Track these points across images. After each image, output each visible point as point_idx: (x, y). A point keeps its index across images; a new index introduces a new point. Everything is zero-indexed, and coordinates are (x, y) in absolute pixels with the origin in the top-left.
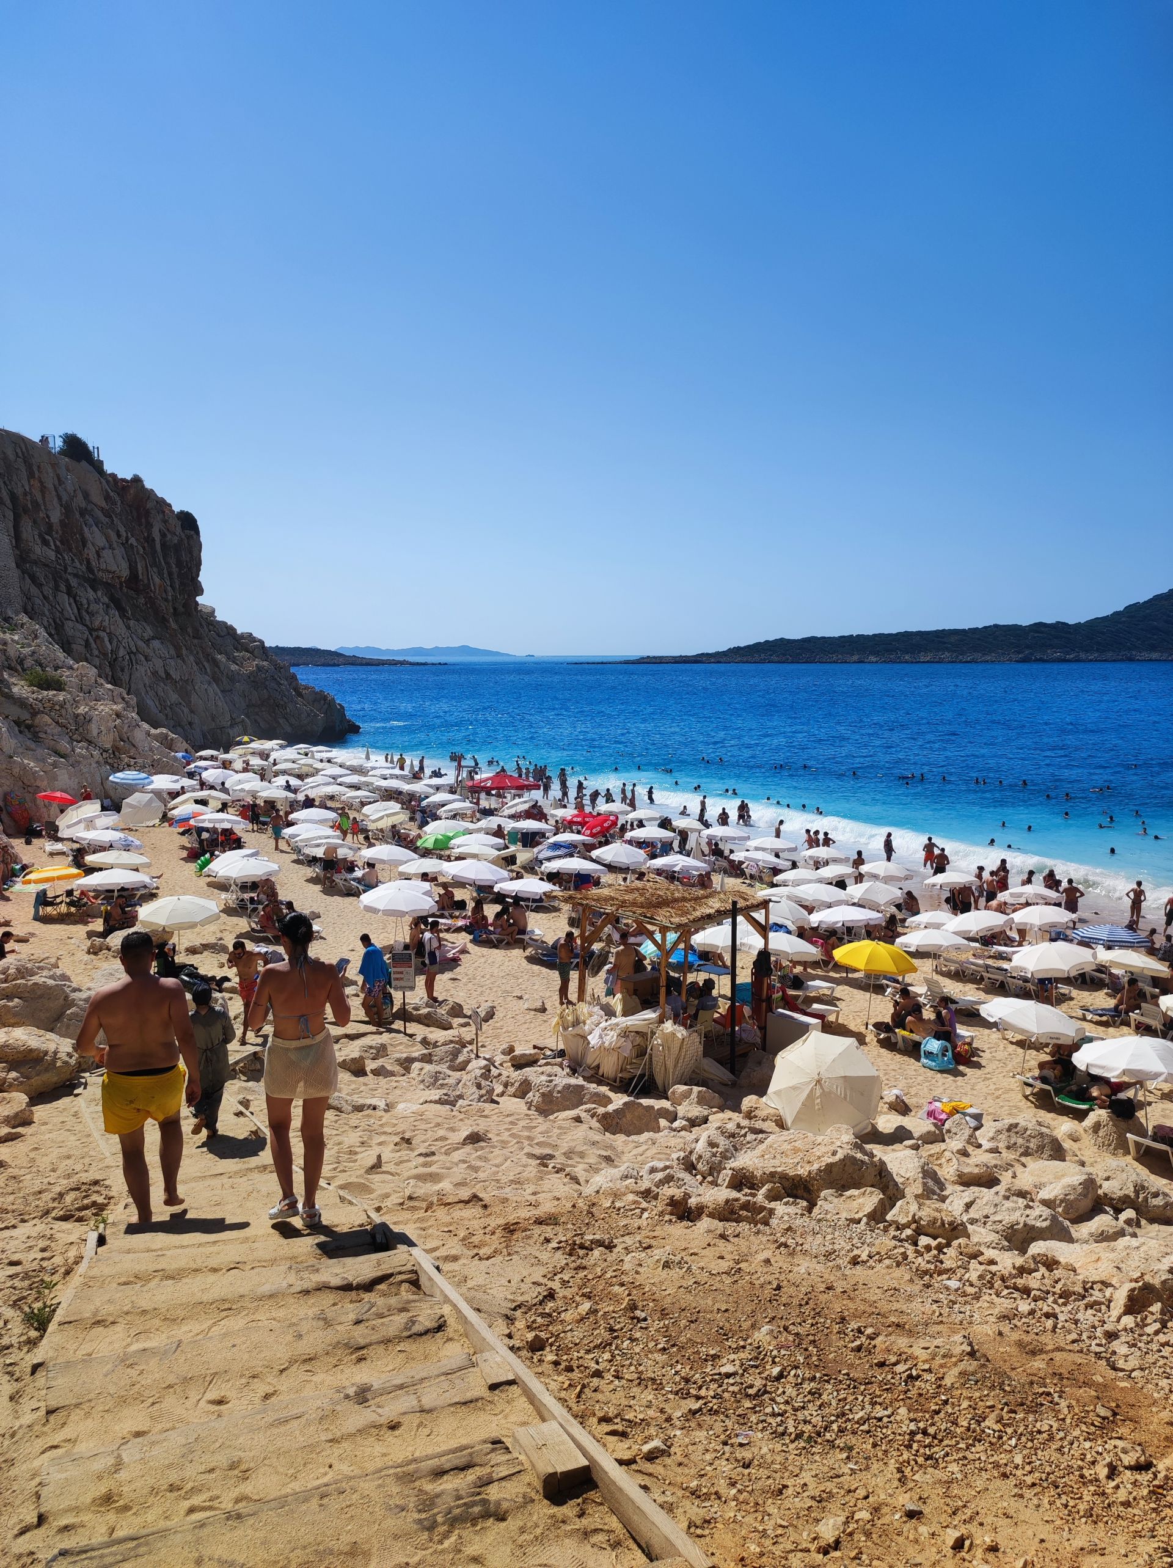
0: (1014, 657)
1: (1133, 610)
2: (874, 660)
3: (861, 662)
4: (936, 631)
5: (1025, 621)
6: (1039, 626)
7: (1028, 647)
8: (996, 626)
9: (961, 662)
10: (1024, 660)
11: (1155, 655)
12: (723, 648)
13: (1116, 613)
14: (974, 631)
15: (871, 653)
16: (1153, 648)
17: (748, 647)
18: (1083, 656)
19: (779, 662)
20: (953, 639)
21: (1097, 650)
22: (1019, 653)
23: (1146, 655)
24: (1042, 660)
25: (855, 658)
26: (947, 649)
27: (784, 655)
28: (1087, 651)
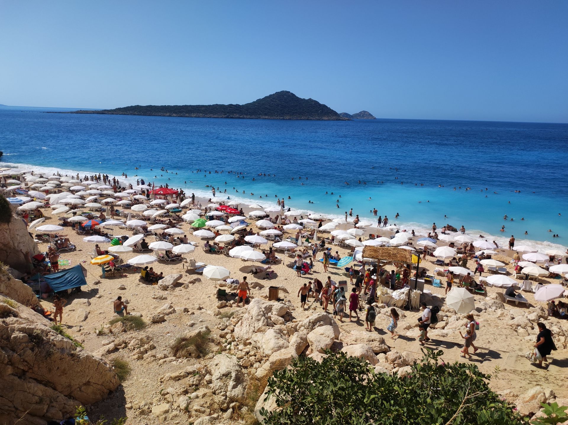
0: (224, 116)
1: (259, 101)
2: (175, 115)
3: (170, 116)
4: (197, 106)
5: (226, 104)
6: (231, 106)
7: (228, 113)
8: (217, 105)
9: (206, 117)
10: (227, 117)
11: (266, 117)
12: (114, 108)
13: (254, 102)
14: (210, 106)
15: (174, 113)
16: (266, 115)
17: (124, 108)
18: (245, 116)
19: (138, 115)
20: (203, 109)
21: (250, 115)
22: (225, 115)
23: (264, 117)
24: (232, 118)
25: (168, 114)
26: (201, 112)
27: (140, 112)
28: (246, 115)
